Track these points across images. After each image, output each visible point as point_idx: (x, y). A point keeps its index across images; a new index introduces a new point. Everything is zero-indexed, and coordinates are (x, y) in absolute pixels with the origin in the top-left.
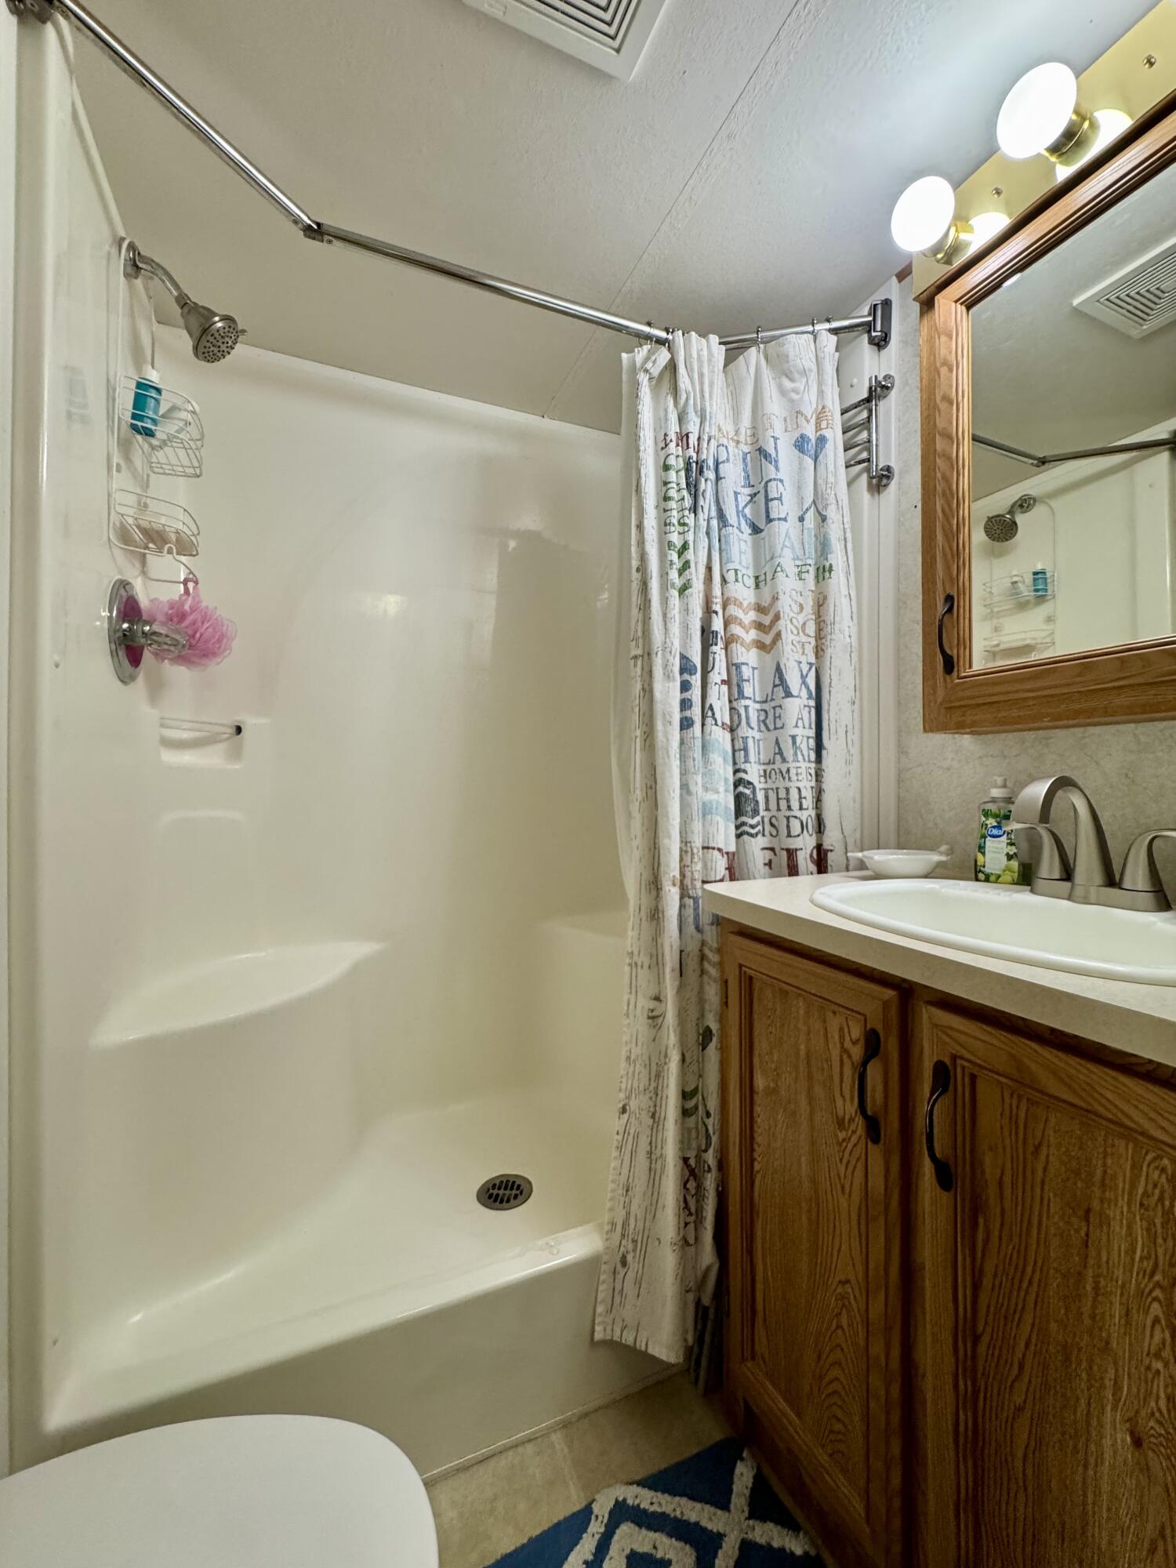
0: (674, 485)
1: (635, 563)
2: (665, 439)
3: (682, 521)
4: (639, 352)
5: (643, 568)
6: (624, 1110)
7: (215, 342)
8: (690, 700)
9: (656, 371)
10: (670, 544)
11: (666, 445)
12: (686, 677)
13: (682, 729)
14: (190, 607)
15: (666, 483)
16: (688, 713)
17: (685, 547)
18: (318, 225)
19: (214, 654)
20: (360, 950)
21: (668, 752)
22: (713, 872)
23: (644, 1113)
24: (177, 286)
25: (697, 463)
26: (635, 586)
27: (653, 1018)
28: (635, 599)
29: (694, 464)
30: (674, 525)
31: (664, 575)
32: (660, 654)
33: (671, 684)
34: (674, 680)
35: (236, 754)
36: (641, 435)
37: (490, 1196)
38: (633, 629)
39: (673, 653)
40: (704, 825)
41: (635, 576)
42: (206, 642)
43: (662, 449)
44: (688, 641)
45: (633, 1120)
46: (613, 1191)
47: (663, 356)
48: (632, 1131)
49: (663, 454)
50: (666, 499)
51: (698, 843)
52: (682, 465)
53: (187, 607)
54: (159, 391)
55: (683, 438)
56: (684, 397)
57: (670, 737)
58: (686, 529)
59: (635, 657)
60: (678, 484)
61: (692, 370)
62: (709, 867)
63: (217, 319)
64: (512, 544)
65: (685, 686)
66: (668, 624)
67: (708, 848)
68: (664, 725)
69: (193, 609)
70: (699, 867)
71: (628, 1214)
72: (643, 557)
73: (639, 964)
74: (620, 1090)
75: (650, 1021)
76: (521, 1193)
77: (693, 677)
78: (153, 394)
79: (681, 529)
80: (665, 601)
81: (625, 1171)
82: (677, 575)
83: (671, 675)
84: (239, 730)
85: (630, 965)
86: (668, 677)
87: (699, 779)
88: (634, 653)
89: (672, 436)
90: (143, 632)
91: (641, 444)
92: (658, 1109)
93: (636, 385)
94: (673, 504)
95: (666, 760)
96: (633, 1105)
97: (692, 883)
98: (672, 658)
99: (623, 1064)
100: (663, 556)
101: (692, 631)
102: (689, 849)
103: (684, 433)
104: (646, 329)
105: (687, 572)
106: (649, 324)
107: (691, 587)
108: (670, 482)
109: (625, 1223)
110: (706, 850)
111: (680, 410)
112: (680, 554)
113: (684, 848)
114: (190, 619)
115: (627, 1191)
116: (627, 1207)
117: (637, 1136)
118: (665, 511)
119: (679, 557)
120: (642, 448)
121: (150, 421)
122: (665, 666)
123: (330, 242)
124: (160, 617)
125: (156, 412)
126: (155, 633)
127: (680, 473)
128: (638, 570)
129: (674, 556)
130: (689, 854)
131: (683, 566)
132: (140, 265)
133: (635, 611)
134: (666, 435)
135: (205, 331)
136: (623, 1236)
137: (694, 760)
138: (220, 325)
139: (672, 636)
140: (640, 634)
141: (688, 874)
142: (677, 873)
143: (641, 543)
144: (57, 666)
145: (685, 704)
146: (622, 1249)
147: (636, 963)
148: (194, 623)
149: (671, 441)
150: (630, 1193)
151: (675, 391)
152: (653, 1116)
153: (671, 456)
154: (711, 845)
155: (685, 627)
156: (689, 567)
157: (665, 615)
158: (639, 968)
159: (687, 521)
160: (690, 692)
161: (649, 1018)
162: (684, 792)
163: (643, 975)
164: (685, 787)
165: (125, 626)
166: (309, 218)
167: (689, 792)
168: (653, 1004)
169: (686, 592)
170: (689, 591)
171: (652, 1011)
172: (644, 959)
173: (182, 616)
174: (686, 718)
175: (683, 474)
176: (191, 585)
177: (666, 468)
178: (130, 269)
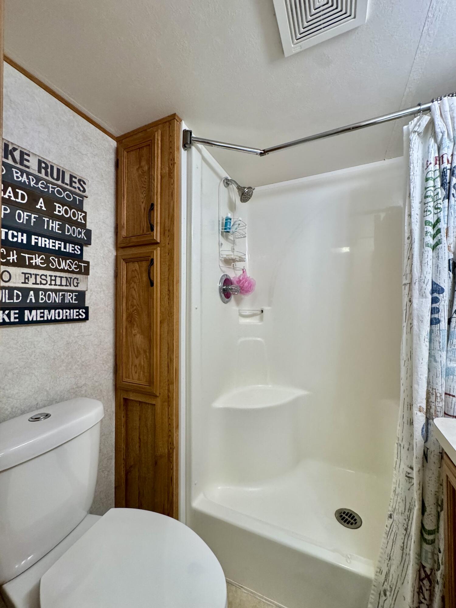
0: (433, 189)
1: (407, 235)
2: (427, 164)
3: (436, 207)
4: (411, 123)
5: (410, 237)
6: (390, 516)
7: (245, 197)
8: (438, 308)
9: (421, 129)
10: (427, 223)
11: (427, 167)
12: (436, 295)
13: (431, 324)
14: (242, 278)
15: (426, 188)
16: (436, 316)
17: (438, 221)
18: (264, 150)
19: (249, 291)
20: (300, 392)
21: (419, 338)
22: (452, 410)
23: (400, 526)
24: (237, 184)
25: (450, 169)
26: (406, 247)
27: (409, 477)
28: (406, 254)
29: (448, 171)
30: (429, 211)
31: (422, 240)
32: (417, 283)
33: (424, 300)
34: (426, 297)
35: (261, 319)
36: (412, 167)
37: (341, 516)
38: (405, 270)
39: (426, 282)
40: (446, 381)
41: (407, 241)
42: (246, 288)
43: (426, 169)
44: (438, 274)
45: (394, 524)
46: (382, 553)
47: (426, 119)
48: (394, 531)
49: (426, 172)
50: (426, 197)
51: (441, 390)
52: (438, 174)
53: (241, 279)
54: (230, 219)
55: (440, 159)
56: (440, 135)
57: (421, 329)
58: (439, 210)
59: (405, 284)
60: (434, 187)
61: (446, 118)
62: (450, 407)
63: (246, 189)
64: (383, 215)
65: (435, 300)
66: (424, 267)
67: (450, 395)
68: (418, 322)
69: (243, 279)
70: (442, 404)
71: (389, 571)
72: (411, 231)
73: (402, 445)
74: (390, 505)
75: (407, 478)
76: (356, 523)
77: (441, 295)
78: (229, 221)
79: (436, 211)
80: (422, 254)
81: (389, 547)
82: (431, 239)
83: (424, 295)
84: (262, 311)
85: (397, 444)
86: (422, 295)
87: (444, 354)
88: (405, 282)
89: (432, 160)
90: (229, 288)
91: (411, 172)
92: (409, 527)
93: (409, 141)
94: (430, 199)
95: (418, 342)
96: (395, 516)
97: (435, 413)
98: (425, 285)
99: (392, 493)
100: (422, 229)
101: (441, 268)
102: (434, 393)
103: (441, 156)
104: (418, 108)
105: (439, 235)
106: (419, 105)
107: (441, 243)
108: (428, 187)
109: (387, 574)
110: (448, 396)
111: (438, 144)
112: (434, 226)
113: (431, 392)
114: (242, 282)
115: (390, 559)
116: (389, 566)
117: (396, 535)
118: (425, 204)
119: (434, 228)
120: (412, 173)
121: (228, 229)
122: (420, 290)
123: (268, 154)
124: (235, 282)
125: (230, 225)
126: (232, 289)
127: (436, 180)
128: (408, 238)
129: (430, 229)
130: (434, 396)
131: (436, 232)
132: (228, 183)
133: (406, 260)
134: (428, 161)
135: (243, 194)
136: (386, 580)
137: (439, 343)
138: (246, 191)
139: (425, 273)
140: (408, 272)
141: (433, 407)
142: (424, 405)
143: (410, 224)
144: (196, 309)
145: (434, 311)
146: (384, 586)
147: (400, 445)
148: (243, 283)
149: (430, 164)
150: (391, 560)
151: (435, 135)
152: (406, 530)
153: (430, 173)
154: (451, 393)
155: (437, 267)
156: (440, 232)
157: (421, 262)
158: (402, 448)
159: (439, 206)
160: (438, 304)
161: (406, 476)
162: (433, 360)
163: (404, 452)
164: (432, 357)
165: (225, 287)
166: (260, 150)
167: (436, 361)
168: (409, 470)
169: (438, 247)
170: (440, 246)
171: (409, 473)
172: (405, 444)
173: (240, 281)
174: (435, 318)
175: (439, 180)
176: (244, 270)
177: (427, 180)
178: (226, 185)
